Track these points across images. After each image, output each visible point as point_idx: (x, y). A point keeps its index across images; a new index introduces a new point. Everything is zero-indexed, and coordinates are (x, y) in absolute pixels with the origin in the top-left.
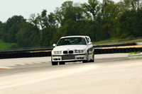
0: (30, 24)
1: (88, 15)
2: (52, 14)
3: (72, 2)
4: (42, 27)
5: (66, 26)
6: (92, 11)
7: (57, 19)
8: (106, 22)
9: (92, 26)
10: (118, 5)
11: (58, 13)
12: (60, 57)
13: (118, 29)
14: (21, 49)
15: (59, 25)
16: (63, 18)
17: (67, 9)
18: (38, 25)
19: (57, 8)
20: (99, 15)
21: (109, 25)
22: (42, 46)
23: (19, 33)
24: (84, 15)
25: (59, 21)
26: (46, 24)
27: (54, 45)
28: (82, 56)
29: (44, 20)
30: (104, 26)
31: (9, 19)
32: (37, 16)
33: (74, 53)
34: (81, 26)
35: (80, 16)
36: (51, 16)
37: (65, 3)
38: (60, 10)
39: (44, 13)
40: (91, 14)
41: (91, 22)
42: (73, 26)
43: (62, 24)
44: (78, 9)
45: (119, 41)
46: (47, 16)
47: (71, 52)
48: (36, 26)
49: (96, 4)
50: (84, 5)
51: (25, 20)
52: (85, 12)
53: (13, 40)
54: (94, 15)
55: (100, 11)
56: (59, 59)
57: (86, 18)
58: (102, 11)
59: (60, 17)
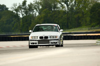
1: (62, 6)
4: (23, 15)
5: (43, 15)
6: (66, 3)
8: (78, 13)
9: (66, 15)
11: (36, 3)
12: (37, 42)
13: (88, 19)
16: (41, 7)
18: (19, 13)
20: (72, 6)
21: (80, 15)
22: (21, 31)
24: (59, 5)
26: (26, 13)
27: (30, 31)
28: (56, 41)
30: (76, 16)
33: (49, 39)
34: (56, 15)
35: (55, 7)
39: (24, 3)
40: (65, 5)
41: (64, 12)
42: (49, 15)
43: (40, 13)
45: (89, 29)
46: (27, 5)
47: (46, 37)
48: (17, 14)
52: (60, 3)
54: (68, 6)
55: (73, 3)
56: (36, 43)
57: (61, 8)
58: (75, 2)
59: (38, 7)
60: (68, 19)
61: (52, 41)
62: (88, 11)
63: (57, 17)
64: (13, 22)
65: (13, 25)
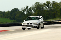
0: (21, 12)
1: (46, 8)
2: (30, 7)
3: (39, 3)
4: (26, 13)
6: (48, 6)
7: (33, 10)
10: (59, 4)
11: (33, 7)
12: (26, 26)
13: (59, 14)
14: (17, 23)
15: (34, 12)
17: (37, 5)
18: (25, 12)
19: (33, 5)
20: (51, 8)
21: (55, 12)
23: (16, 16)
24: (44, 8)
25: (34, 11)
26: (28, 12)
27: (24, 20)
29: (27, 10)
30: (53, 13)
32: (24, 8)
33: (32, 24)
34: (43, 13)
35: (42, 8)
36: (30, 8)
37: (36, 3)
39: (27, 7)
40: (48, 8)
41: (47, 11)
42: (40, 13)
44: (42, 6)
45: (60, 19)
46: (28, 8)
48: (24, 13)
49: (50, 3)
50: (45, 4)
51: (19, 10)
52: (45, 7)
53: (14, 18)
54: (49, 8)
55: (51, 6)
57: (45, 9)
58: (52, 6)
59: (34, 9)
60: (49, 14)
61: (34, 26)
62: (59, 10)
64: (22, 17)
65: (22, 18)
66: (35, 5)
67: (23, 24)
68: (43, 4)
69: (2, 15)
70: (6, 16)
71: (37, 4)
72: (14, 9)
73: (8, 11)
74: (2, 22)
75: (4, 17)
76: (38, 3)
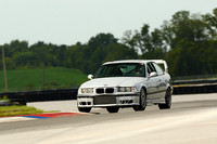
0: (124, 46)
1: (212, 32)
2: (156, 30)
3: (188, 12)
5: (179, 49)
7: (165, 39)
11: (166, 29)
15: (169, 47)
16: (174, 36)
17: (180, 23)
18: (136, 48)
19: (165, 22)
23: (106, 59)
24: (206, 32)
29: (145, 40)
31: (92, 39)
32: (134, 34)
34: (201, 49)
35: (200, 34)
36: (156, 33)
37: (178, 14)
38: (170, 24)
39: (145, 29)
42: (189, 49)
44: (197, 24)
47: (110, 90)
48: (133, 49)
50: (207, 17)
51: (116, 40)
56: (89, 103)
57: (210, 36)
59: (170, 36)
61: (122, 98)
63: (203, 52)
66: (174, 23)
67: (80, 93)
68: (201, 19)
69: (55, 57)
70: (69, 60)
71: (181, 18)
72: (97, 37)
73: (79, 44)
74: (55, 84)
75: (62, 65)
76: (185, 13)
